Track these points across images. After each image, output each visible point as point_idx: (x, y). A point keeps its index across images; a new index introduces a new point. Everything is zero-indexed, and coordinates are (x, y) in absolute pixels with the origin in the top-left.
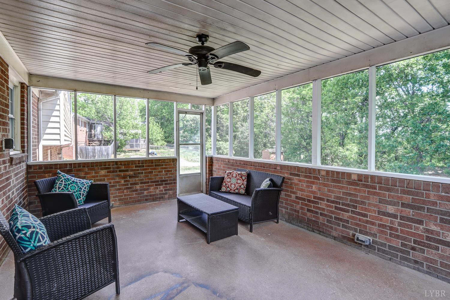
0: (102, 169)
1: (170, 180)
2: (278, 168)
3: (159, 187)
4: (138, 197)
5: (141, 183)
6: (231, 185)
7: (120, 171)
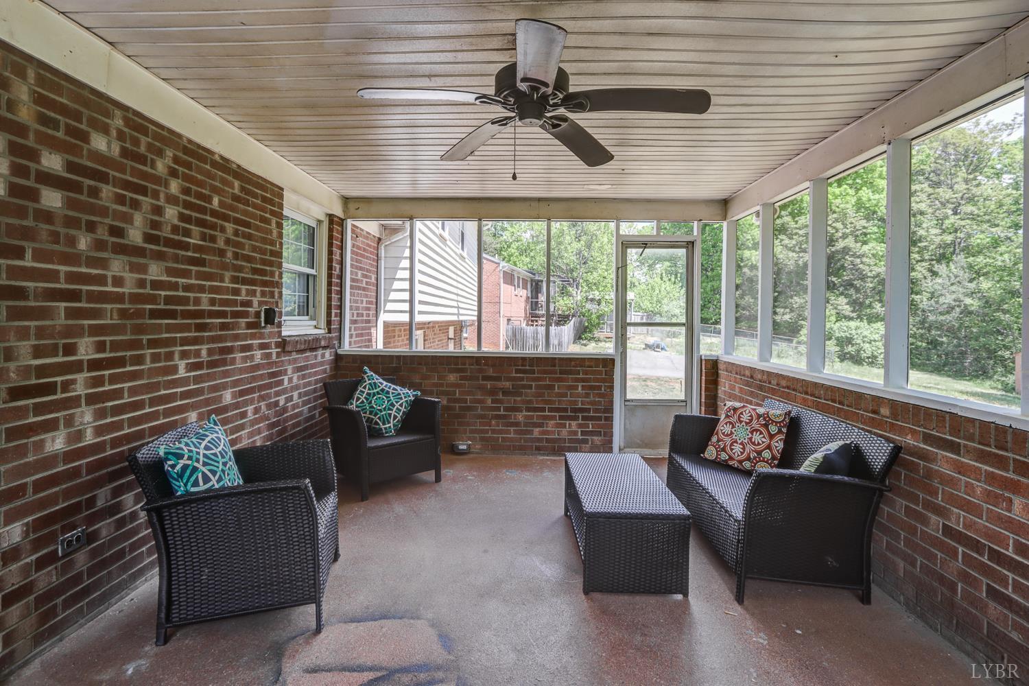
0: (451, 371)
1: (596, 411)
2: (885, 411)
3: (568, 422)
4: (521, 438)
5: (528, 410)
6: (732, 445)
7: (486, 378)
